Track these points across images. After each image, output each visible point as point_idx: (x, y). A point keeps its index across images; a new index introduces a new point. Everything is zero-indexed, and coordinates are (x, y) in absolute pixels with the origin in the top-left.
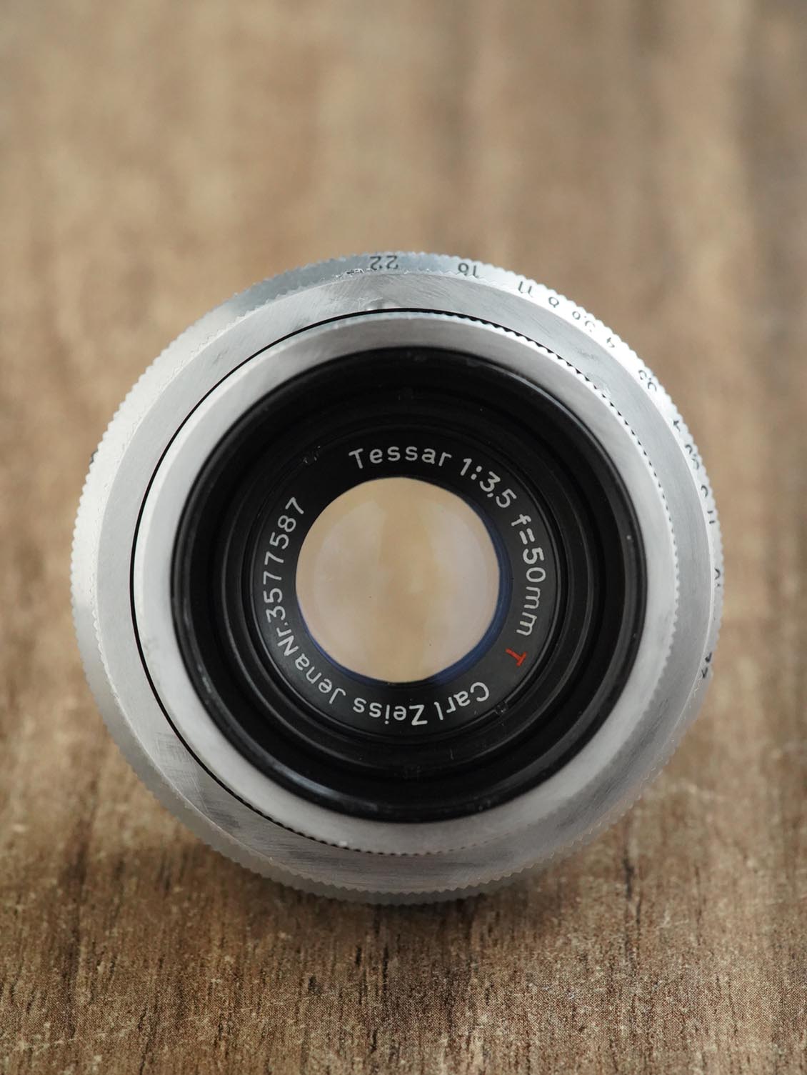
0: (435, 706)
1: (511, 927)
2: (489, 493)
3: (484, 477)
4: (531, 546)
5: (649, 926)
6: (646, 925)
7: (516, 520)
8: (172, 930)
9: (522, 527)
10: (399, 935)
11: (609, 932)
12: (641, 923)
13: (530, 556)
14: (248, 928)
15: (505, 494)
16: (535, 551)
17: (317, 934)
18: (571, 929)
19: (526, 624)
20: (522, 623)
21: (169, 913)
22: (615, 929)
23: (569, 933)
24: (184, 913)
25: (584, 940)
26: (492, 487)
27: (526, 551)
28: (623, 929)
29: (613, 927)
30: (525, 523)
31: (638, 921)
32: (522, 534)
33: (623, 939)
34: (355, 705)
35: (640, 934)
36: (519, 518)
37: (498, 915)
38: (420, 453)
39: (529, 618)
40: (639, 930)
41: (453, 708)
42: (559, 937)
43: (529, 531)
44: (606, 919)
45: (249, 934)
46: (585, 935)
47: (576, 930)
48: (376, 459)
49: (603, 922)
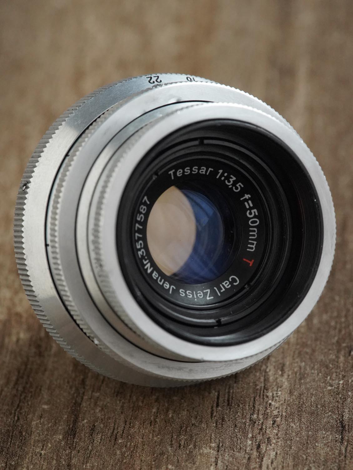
1: (283, 461)
2: (230, 185)
3: (228, 178)
4: (251, 209)
5: (350, 459)
6: (349, 459)
7: (243, 197)
8: (116, 464)
9: (246, 200)
10: (227, 466)
11: (330, 463)
12: (347, 457)
13: (250, 214)
14: (153, 463)
15: (238, 185)
16: (253, 211)
17: (187, 465)
18: (312, 461)
19: (251, 246)
20: (249, 246)
21: (115, 454)
22: (333, 461)
23: (311, 463)
24: (123, 454)
25: (318, 468)
26: (232, 182)
27: (248, 211)
28: (337, 461)
29: (333, 460)
30: (248, 198)
31: (345, 457)
32: (246, 203)
33: (337, 467)
34: (180, 293)
35: (345, 464)
36: (245, 196)
37: (276, 454)
38: (199, 169)
39: (253, 243)
40: (345, 461)
42: (305, 466)
43: (250, 202)
44: (330, 455)
45: (153, 466)
46: (319, 464)
47: (314, 462)
48: (179, 174)
49: (328, 457)
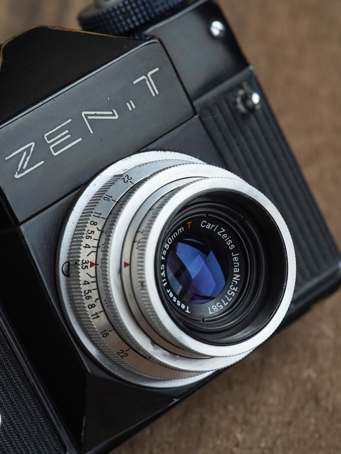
0: (215, 230)
41: (213, 225)
